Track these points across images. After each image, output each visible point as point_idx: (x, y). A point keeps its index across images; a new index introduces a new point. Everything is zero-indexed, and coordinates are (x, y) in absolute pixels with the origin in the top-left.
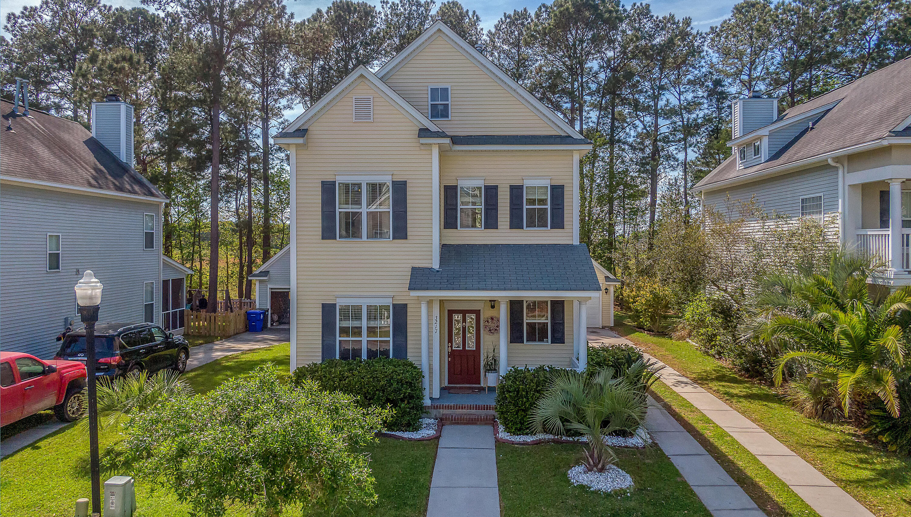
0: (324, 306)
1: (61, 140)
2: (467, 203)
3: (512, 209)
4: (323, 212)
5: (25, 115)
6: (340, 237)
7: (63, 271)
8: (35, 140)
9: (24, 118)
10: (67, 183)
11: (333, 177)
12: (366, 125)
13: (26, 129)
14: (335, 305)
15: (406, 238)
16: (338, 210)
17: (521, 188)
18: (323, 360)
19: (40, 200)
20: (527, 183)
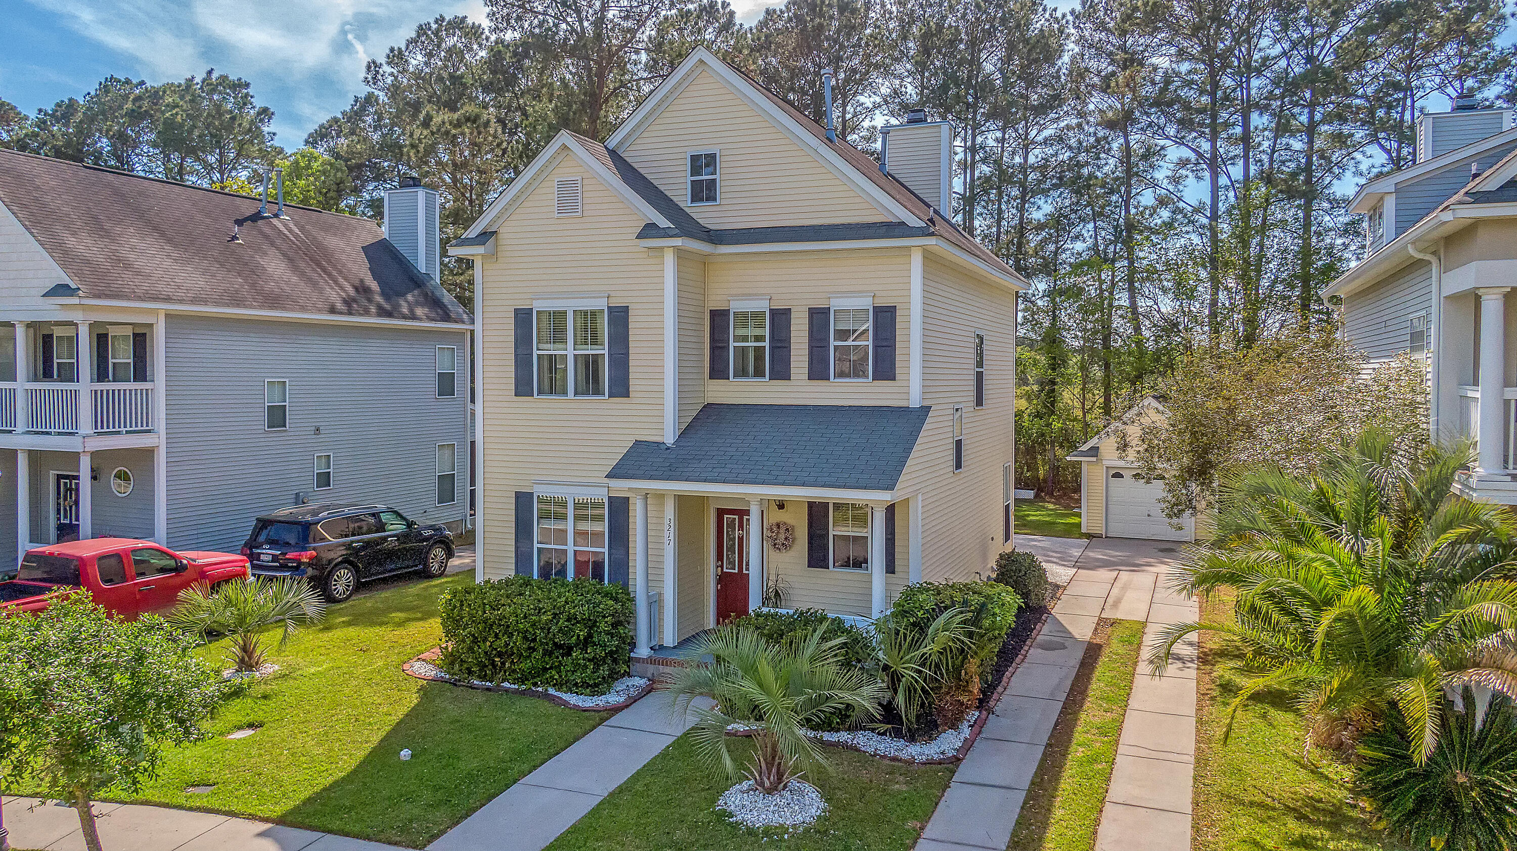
0: (518, 495)
1: (320, 246)
2: (745, 338)
3: (811, 348)
4: (516, 355)
5: (276, 216)
6: (539, 393)
7: (292, 429)
8: (272, 252)
9: (275, 221)
10: (292, 310)
11: (528, 302)
12: (571, 221)
13: (266, 237)
14: (531, 494)
15: (627, 395)
16: (535, 353)
17: (825, 312)
18: (517, 572)
19: (252, 335)
20: (836, 304)
